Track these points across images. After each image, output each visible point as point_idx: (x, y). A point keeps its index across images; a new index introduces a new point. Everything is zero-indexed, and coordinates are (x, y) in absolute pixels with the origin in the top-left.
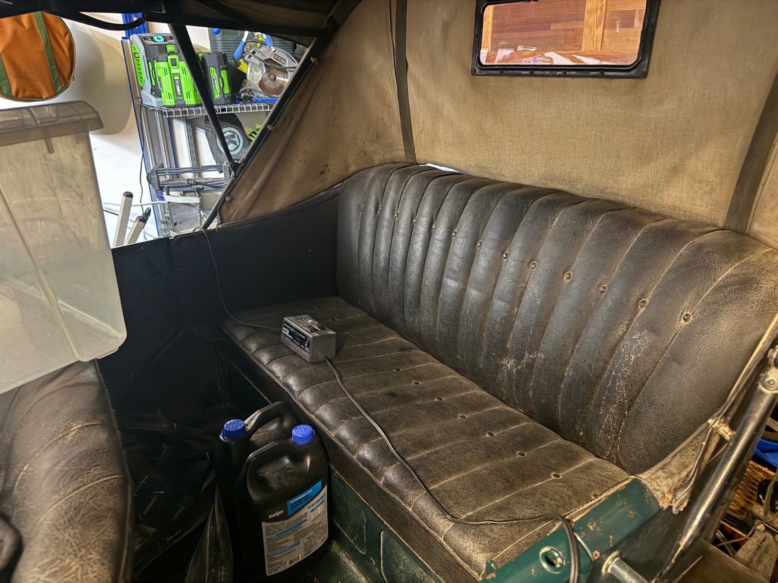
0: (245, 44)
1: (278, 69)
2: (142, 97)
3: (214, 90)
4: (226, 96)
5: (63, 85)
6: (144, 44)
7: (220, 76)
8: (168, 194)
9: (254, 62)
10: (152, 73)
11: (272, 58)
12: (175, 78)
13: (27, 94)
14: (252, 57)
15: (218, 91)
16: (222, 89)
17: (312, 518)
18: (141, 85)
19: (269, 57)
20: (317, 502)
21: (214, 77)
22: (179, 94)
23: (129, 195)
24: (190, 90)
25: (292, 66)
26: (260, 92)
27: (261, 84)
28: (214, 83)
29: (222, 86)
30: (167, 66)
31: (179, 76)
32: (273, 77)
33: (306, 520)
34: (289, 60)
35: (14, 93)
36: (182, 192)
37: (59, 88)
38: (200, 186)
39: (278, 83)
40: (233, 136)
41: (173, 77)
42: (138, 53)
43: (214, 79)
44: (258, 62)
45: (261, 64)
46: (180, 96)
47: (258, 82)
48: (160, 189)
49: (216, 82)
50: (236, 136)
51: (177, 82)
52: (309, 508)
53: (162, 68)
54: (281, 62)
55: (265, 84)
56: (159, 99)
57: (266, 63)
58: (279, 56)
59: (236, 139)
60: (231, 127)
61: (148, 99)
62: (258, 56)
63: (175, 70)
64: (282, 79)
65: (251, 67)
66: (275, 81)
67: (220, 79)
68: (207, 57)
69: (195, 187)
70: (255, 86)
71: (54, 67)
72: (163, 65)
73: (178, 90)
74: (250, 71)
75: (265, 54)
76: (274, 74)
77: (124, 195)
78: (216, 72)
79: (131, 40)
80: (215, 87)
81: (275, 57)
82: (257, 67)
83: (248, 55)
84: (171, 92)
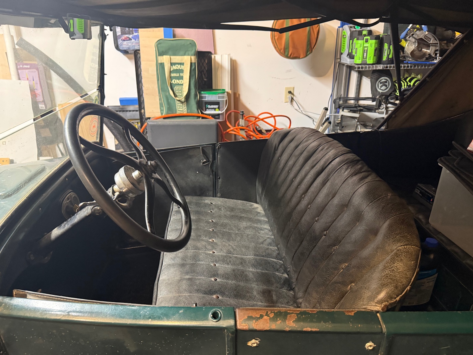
0: (409, 29)
1: (424, 44)
2: (341, 58)
3: (384, 56)
4: (389, 59)
5: (310, 52)
6: (350, 30)
7: (389, 48)
8: (343, 111)
9: (412, 40)
10: (351, 46)
11: (423, 38)
12: (365, 49)
13: (295, 56)
14: (411, 37)
15: (386, 56)
16: (388, 55)
17: (426, 286)
18: (342, 52)
19: (421, 37)
20: (431, 279)
21: (386, 49)
22: (365, 57)
23: (326, 109)
24: (371, 56)
25: (434, 42)
26: (410, 58)
27: (412, 53)
28: (385, 52)
29: (389, 53)
30: (362, 42)
31: (368, 48)
32: (421, 49)
33: (423, 285)
34: (433, 39)
35: (289, 55)
36: (349, 110)
37: (308, 53)
38: (362, 108)
39: (422, 53)
40: (386, 82)
41: (364, 48)
42: (345, 35)
43: (385, 50)
44: (414, 40)
45: (415, 41)
46: (365, 59)
47: (410, 52)
48: (339, 107)
49: (386, 52)
50: (388, 82)
51: (365, 51)
52: (427, 280)
53: (359, 43)
54: (428, 40)
55: (414, 53)
56: (352, 60)
57: (419, 41)
58: (427, 37)
59: (387, 84)
60: (386, 77)
61: (345, 60)
62: (415, 37)
63: (366, 45)
64: (425, 50)
65: (409, 43)
66: (421, 52)
67: (389, 50)
68: (385, 38)
69: (359, 108)
70: (408, 54)
71: (309, 42)
72: (360, 42)
73: (365, 55)
74: (407, 46)
75: (419, 35)
76: (421, 47)
77: (324, 109)
78: (388, 46)
79: (344, 28)
80: (385, 54)
81: (425, 37)
82: (412, 43)
83: (409, 36)
84: (361, 56)
